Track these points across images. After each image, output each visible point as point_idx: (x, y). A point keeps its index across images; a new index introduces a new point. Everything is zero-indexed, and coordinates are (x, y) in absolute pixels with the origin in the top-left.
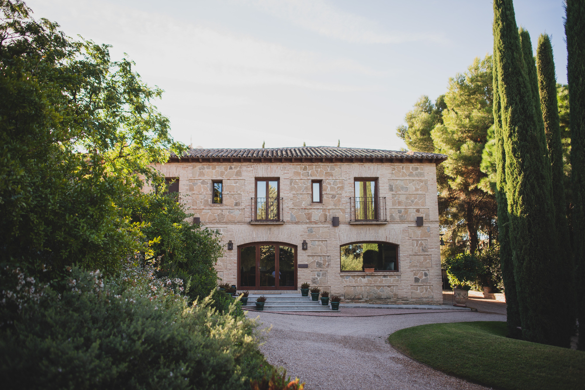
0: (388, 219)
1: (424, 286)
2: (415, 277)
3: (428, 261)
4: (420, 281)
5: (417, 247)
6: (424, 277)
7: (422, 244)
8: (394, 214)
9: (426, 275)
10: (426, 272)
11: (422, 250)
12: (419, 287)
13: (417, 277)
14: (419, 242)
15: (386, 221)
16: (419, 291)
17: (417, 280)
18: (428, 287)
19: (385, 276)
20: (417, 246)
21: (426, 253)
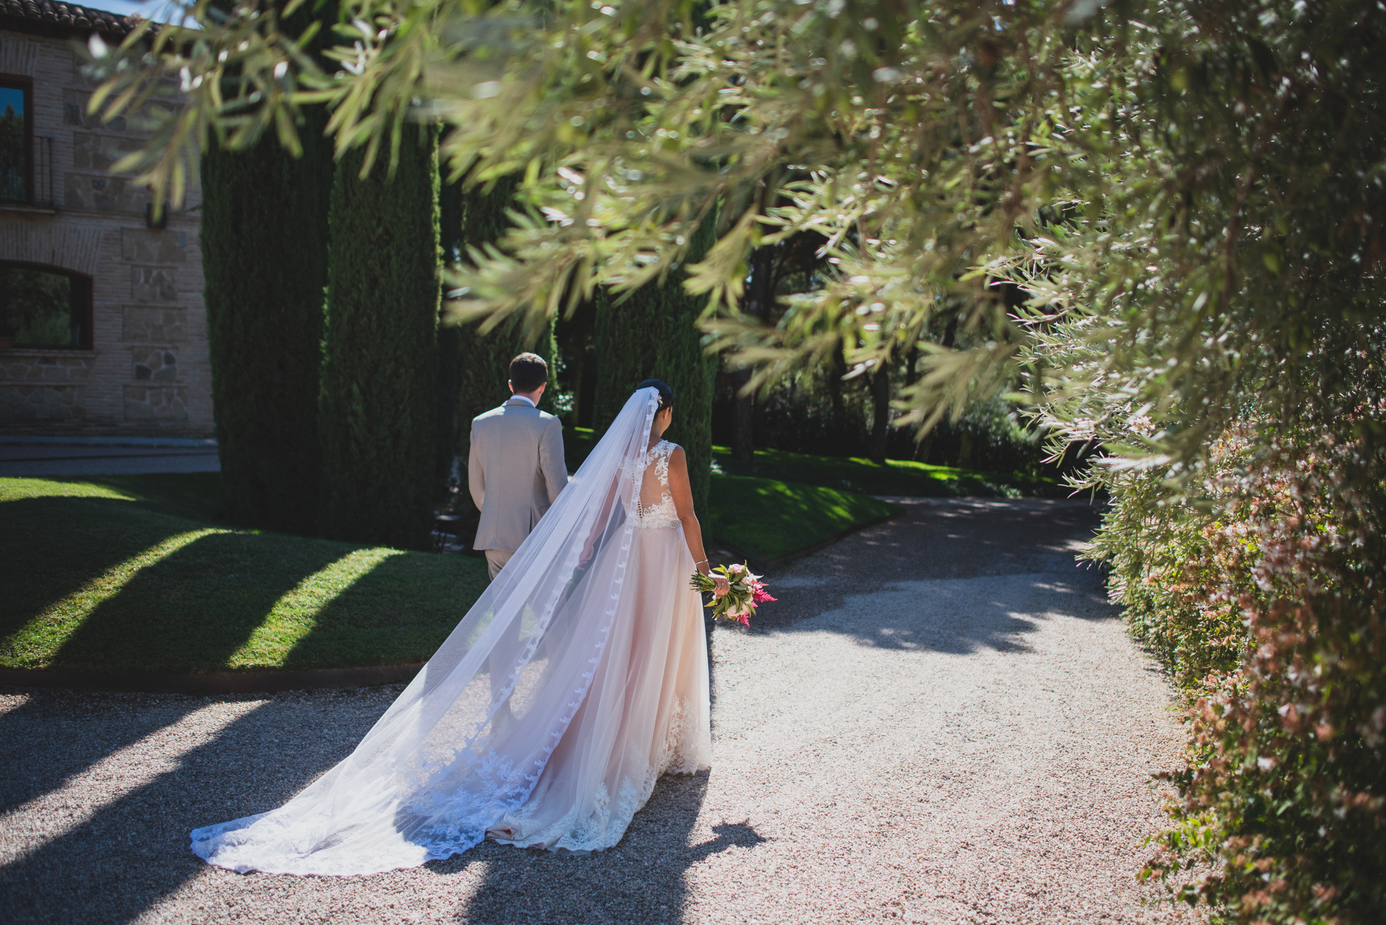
0: (61, 200)
1: (164, 390)
2: (139, 364)
3: (177, 323)
4: (152, 376)
5: (147, 286)
6: (164, 366)
7: (160, 278)
8: (79, 191)
9: (170, 360)
10: (171, 352)
11: (163, 294)
12: (148, 393)
13: (145, 364)
14: (155, 273)
15: (51, 205)
16: (148, 402)
17: (142, 373)
18: (175, 391)
19: (46, 360)
20: (147, 281)
21: (172, 304)
